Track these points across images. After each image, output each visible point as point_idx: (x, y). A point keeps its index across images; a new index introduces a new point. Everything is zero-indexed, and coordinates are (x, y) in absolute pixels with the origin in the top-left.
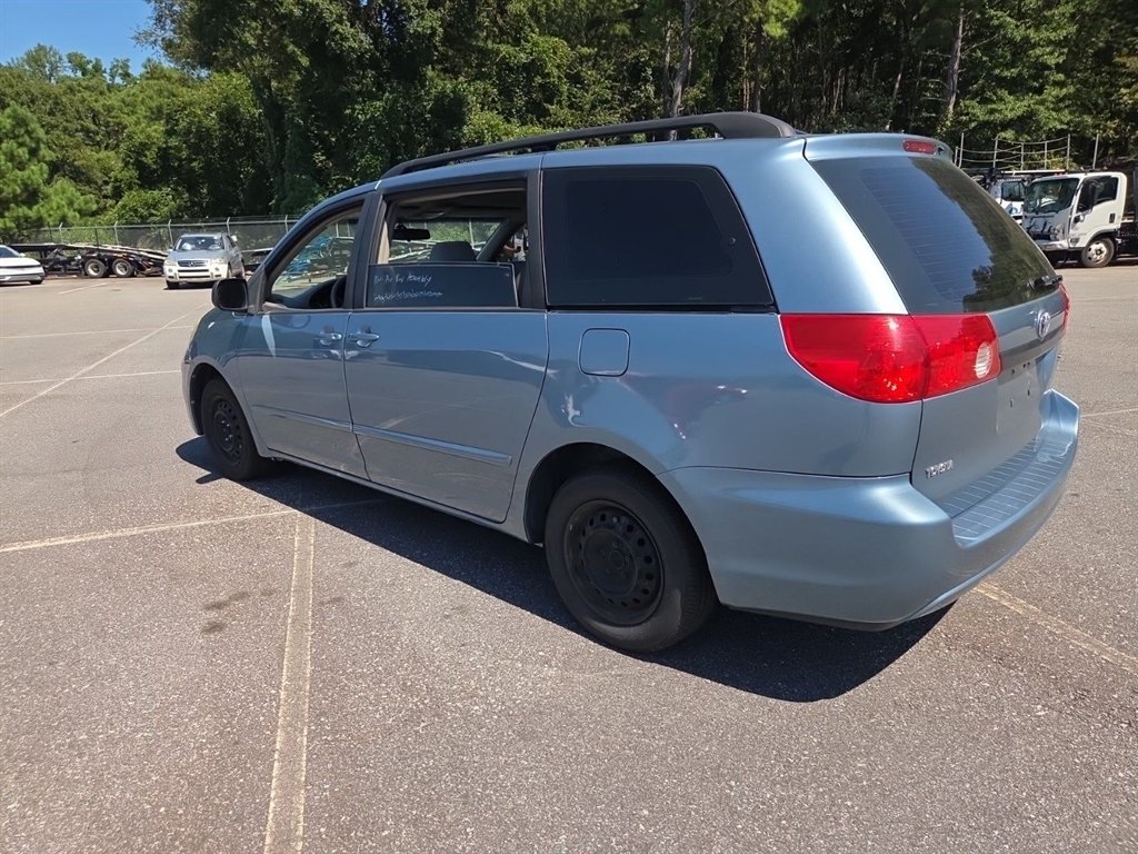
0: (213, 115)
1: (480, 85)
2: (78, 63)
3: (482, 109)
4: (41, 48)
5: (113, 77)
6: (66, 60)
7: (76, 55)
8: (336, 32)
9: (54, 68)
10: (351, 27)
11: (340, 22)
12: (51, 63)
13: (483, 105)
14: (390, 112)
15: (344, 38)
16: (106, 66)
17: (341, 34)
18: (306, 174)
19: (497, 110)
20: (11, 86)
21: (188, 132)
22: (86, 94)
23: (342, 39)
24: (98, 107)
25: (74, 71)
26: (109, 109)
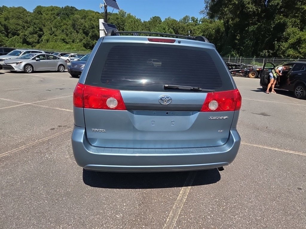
0: (214, 31)
1: (294, 19)
2: (193, 19)
3: (292, 27)
4: (187, 16)
5: (199, 22)
6: (191, 18)
7: (193, 17)
8: (247, 7)
9: (188, 21)
10: (252, 5)
11: (249, 4)
12: (188, 19)
13: (293, 25)
14: (259, 29)
15: (249, 8)
16: (199, 20)
17: (248, 7)
18: (230, 46)
19: (298, 27)
20: (176, 25)
21: (207, 35)
22: (190, 26)
23: (248, 9)
24: (192, 29)
25: (192, 21)
26: (194, 30)
